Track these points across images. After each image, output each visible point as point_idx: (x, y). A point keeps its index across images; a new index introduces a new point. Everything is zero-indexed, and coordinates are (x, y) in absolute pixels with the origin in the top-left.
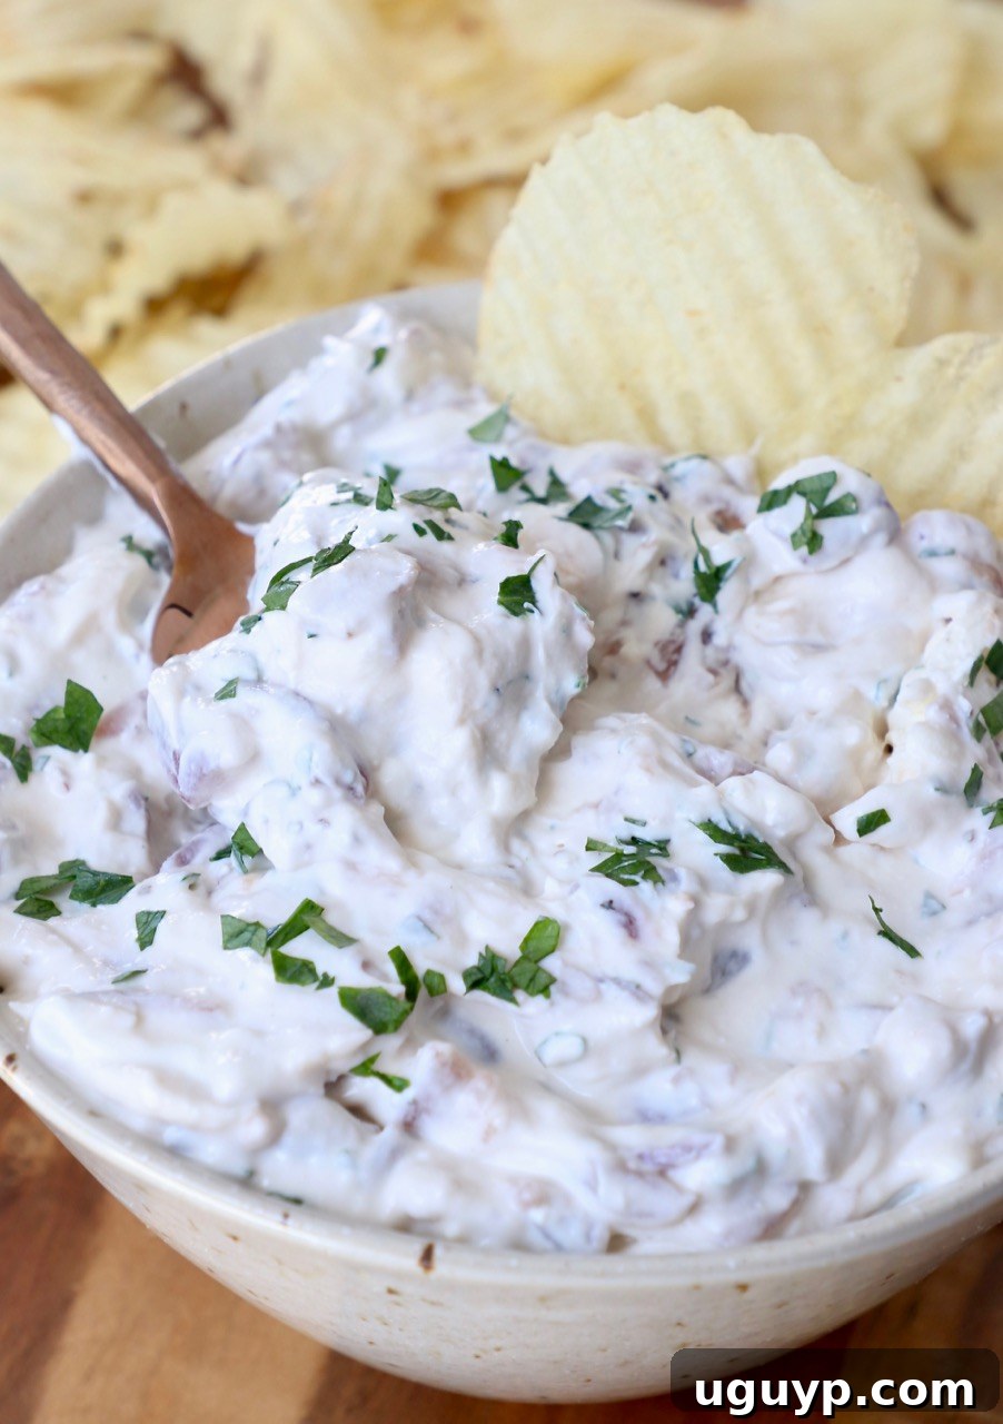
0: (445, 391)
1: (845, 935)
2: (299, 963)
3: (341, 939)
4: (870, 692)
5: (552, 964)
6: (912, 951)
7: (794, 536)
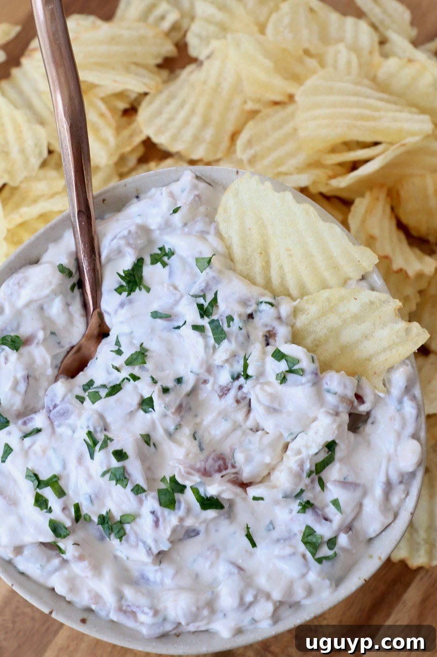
0: (199, 226)
1: (234, 533)
2: (44, 499)
3: (61, 493)
4: (286, 434)
5: (127, 527)
6: (254, 545)
7: (277, 375)
